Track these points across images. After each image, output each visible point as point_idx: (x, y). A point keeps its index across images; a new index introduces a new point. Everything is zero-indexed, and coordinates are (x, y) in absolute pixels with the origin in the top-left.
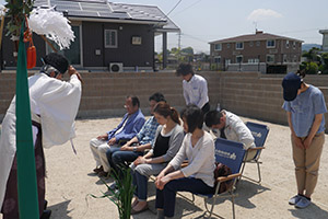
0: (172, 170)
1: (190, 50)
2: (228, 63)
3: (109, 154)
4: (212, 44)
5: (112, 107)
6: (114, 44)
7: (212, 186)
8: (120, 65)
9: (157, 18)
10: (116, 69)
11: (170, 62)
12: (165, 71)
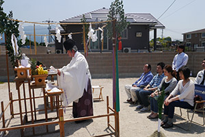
0: (172, 97)
1: (169, 39)
2: (196, 47)
3: (137, 92)
4: (185, 35)
5: (128, 72)
6: (126, 37)
7: (193, 105)
8: (129, 49)
9: (151, 21)
10: (127, 51)
11: (158, 46)
12: (156, 52)
